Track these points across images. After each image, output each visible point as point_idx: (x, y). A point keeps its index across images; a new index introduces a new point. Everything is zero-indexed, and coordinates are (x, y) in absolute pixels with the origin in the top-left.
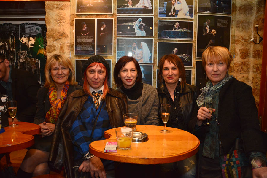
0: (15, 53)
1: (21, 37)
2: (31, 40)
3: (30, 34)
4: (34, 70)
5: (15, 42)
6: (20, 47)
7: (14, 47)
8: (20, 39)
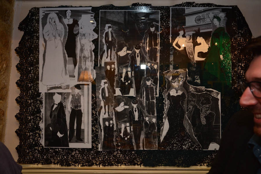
0: (158, 74)
1: (176, 35)
2: (200, 44)
3: (197, 29)
4: (205, 117)
5: (158, 48)
6: (172, 58)
7: (155, 60)
8: (173, 41)
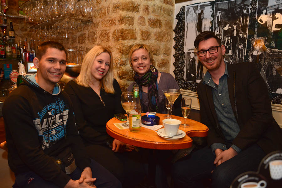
0: (247, 41)
2: (278, 18)
3: (276, 7)
4: (276, 70)
5: (248, 23)
6: (256, 30)
7: (245, 31)
8: (258, 19)
